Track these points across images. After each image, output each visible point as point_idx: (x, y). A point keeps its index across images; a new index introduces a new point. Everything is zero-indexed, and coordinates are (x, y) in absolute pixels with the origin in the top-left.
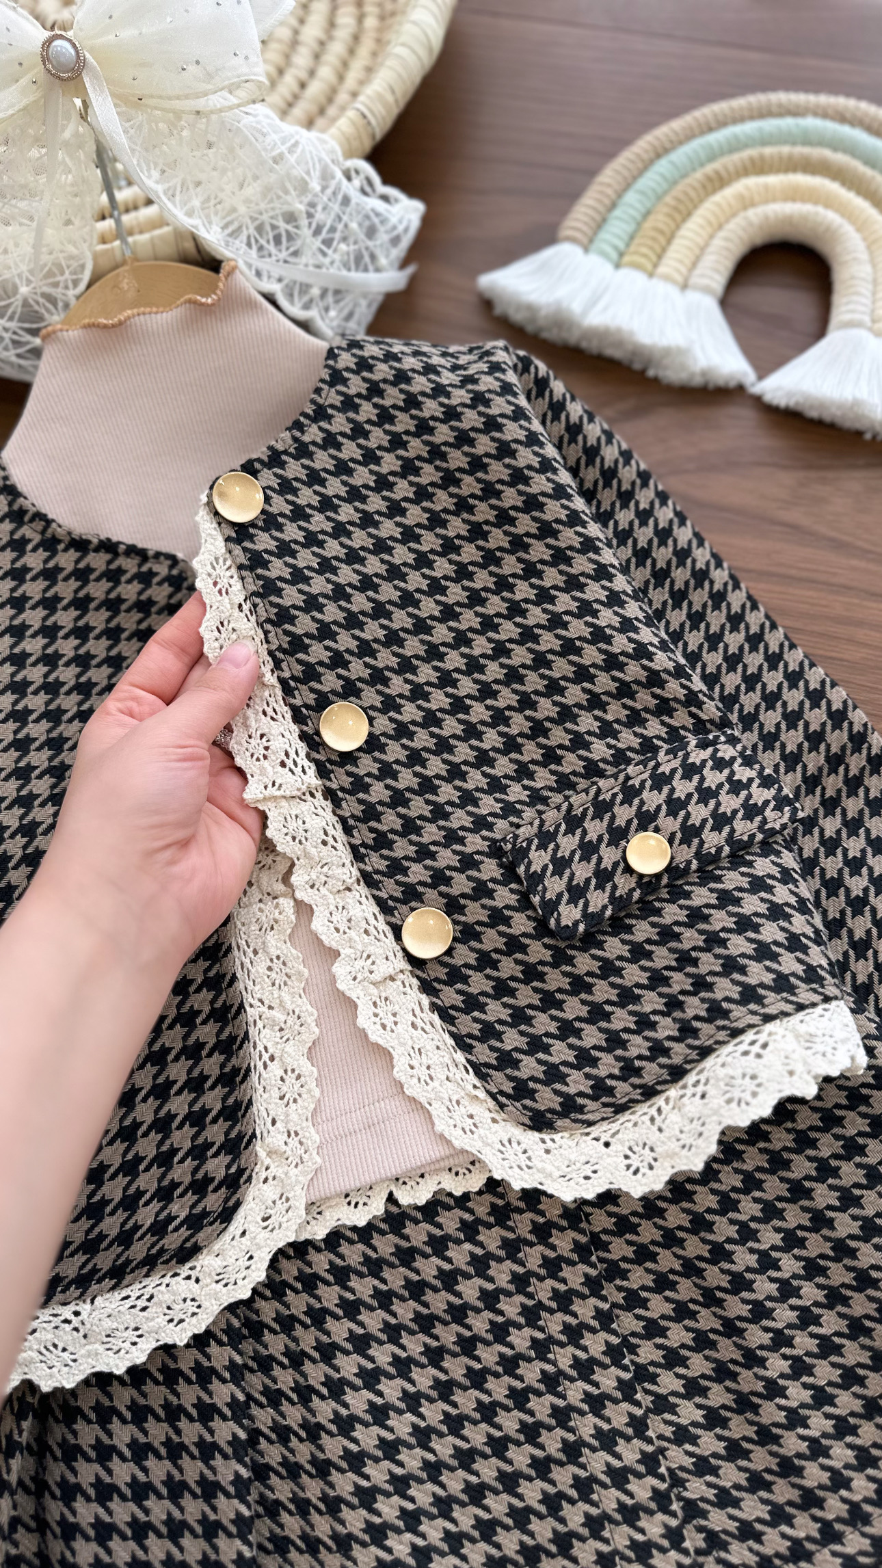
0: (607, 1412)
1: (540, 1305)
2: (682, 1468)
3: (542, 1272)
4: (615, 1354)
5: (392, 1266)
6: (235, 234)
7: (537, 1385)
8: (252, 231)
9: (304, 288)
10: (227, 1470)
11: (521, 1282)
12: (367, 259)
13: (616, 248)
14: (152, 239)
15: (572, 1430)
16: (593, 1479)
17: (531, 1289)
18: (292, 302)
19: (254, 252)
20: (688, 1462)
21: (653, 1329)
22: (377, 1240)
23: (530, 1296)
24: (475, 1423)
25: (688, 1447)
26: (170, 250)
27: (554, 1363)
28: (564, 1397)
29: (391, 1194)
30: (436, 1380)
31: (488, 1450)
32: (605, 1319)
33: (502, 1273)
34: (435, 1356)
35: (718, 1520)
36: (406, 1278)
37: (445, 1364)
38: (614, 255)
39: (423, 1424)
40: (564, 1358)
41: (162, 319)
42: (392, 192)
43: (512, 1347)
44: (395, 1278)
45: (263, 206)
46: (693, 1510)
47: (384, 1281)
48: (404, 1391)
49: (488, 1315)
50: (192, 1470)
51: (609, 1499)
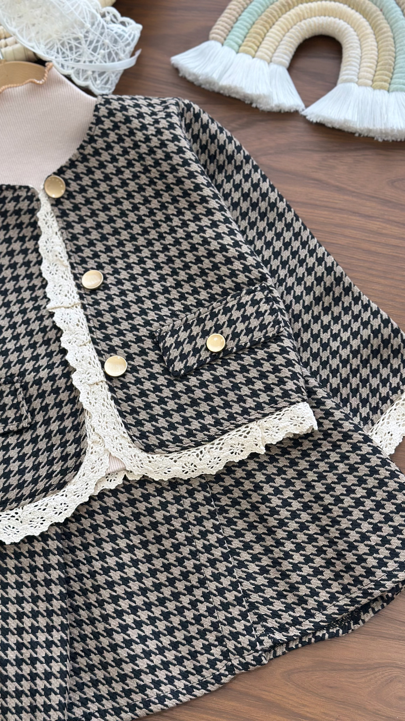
0: (217, 566)
1: (190, 523)
2: (249, 590)
3: (191, 509)
4: (221, 542)
5: (127, 506)
6: (51, 48)
7: (188, 556)
8: (59, 46)
9: (84, 71)
10: (56, 590)
11: (181, 513)
12: (114, 55)
13: (237, 43)
14: (13, 50)
15: (202, 574)
16: (211, 593)
17: (186, 516)
18: (79, 79)
19: (60, 55)
20: (251, 587)
21: (239, 534)
22: (120, 495)
23: (185, 519)
24: (162, 572)
25: (252, 581)
26: (22, 56)
27: (195, 546)
28: (199, 561)
29: (125, 476)
30: (145, 554)
31: (167, 583)
32: (217, 528)
33: (173, 509)
34: (145, 544)
35: (263, 610)
36: (132, 512)
37: (149, 548)
38: (236, 47)
39: (139, 572)
40: (199, 544)
41: (19, 90)
42: (127, 19)
43: (177, 540)
44: (128, 512)
45: (64, 34)
46: (253, 606)
47: (123, 513)
48: (131, 558)
49: (167, 526)
50: (42, 591)
51: (217, 601)
